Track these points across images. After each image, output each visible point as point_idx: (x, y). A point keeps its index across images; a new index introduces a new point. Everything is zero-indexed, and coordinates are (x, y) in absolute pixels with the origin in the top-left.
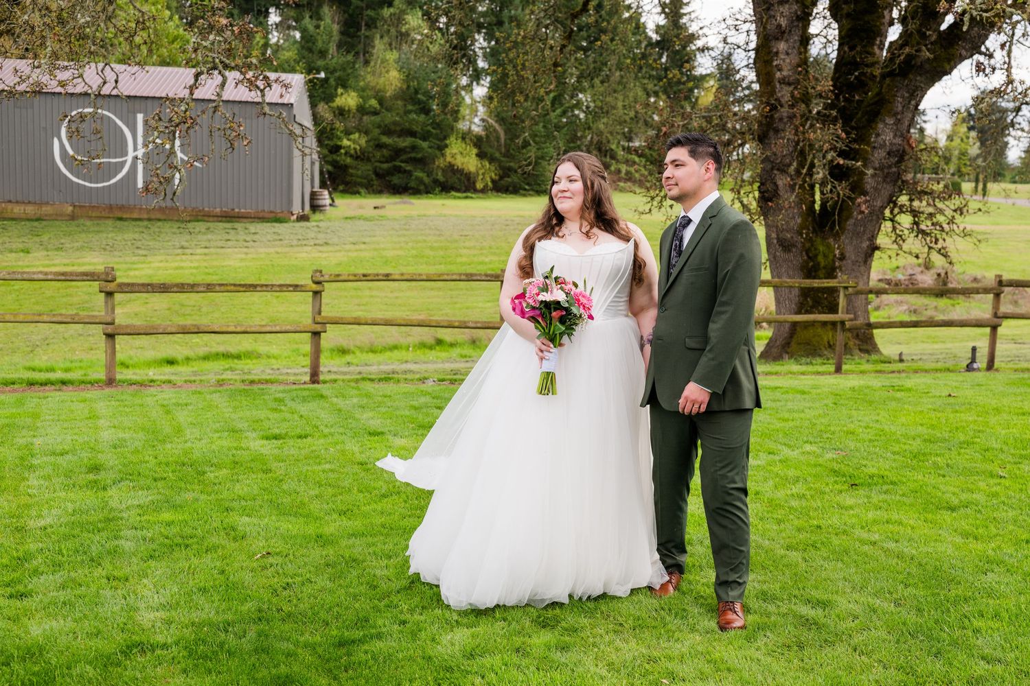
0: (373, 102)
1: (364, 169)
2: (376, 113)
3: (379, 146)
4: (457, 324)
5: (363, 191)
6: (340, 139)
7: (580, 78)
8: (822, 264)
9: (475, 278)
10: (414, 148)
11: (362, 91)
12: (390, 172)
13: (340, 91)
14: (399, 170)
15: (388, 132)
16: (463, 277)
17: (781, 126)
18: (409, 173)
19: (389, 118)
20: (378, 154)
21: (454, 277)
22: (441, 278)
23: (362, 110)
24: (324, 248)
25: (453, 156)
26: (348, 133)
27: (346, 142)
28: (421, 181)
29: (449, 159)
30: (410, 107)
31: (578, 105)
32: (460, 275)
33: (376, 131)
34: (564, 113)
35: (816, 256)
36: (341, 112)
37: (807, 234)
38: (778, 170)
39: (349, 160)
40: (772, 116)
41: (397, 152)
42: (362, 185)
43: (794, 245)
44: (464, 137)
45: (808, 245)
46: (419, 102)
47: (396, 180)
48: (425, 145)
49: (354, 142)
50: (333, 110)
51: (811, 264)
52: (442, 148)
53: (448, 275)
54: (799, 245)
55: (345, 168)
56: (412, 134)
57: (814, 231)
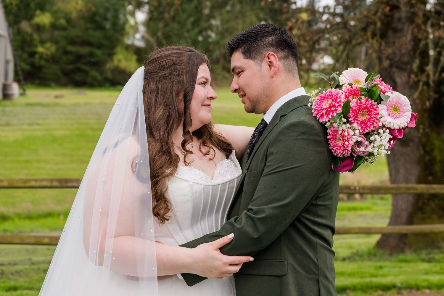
0: (63, 22)
1: (54, 69)
2: (64, 29)
3: (66, 53)
4: (46, 241)
5: (53, 84)
6: (36, 46)
7: (212, 8)
8: (438, 158)
9: (70, 184)
10: (91, 54)
11: (54, 14)
12: (73, 72)
13: (38, 12)
14: (79, 70)
15: (72, 42)
16: (55, 184)
17: (400, 26)
18: (86, 72)
19: (74, 32)
20: (65, 58)
21: (44, 184)
22: (28, 184)
23: (54, 26)
24: (6, 128)
25: (119, 61)
26: (42, 42)
27: (40, 49)
28: (95, 79)
29: (116, 62)
30: (89, 25)
31: (210, 28)
32: (52, 180)
33: (64, 43)
34: (200, 32)
35: (432, 150)
36: (39, 28)
37: (424, 129)
38: (397, 67)
39: (43, 63)
40: (392, 17)
41: (79, 57)
42: (52, 80)
43: (411, 140)
44: (128, 48)
45: (424, 140)
46: (96, 22)
47: (78, 77)
48: (98, 52)
49: (47, 49)
50: (32, 26)
51: (427, 158)
52: (111, 55)
53: (36, 180)
54: (416, 140)
55: (40, 68)
56: (89, 44)
57: (430, 126)
